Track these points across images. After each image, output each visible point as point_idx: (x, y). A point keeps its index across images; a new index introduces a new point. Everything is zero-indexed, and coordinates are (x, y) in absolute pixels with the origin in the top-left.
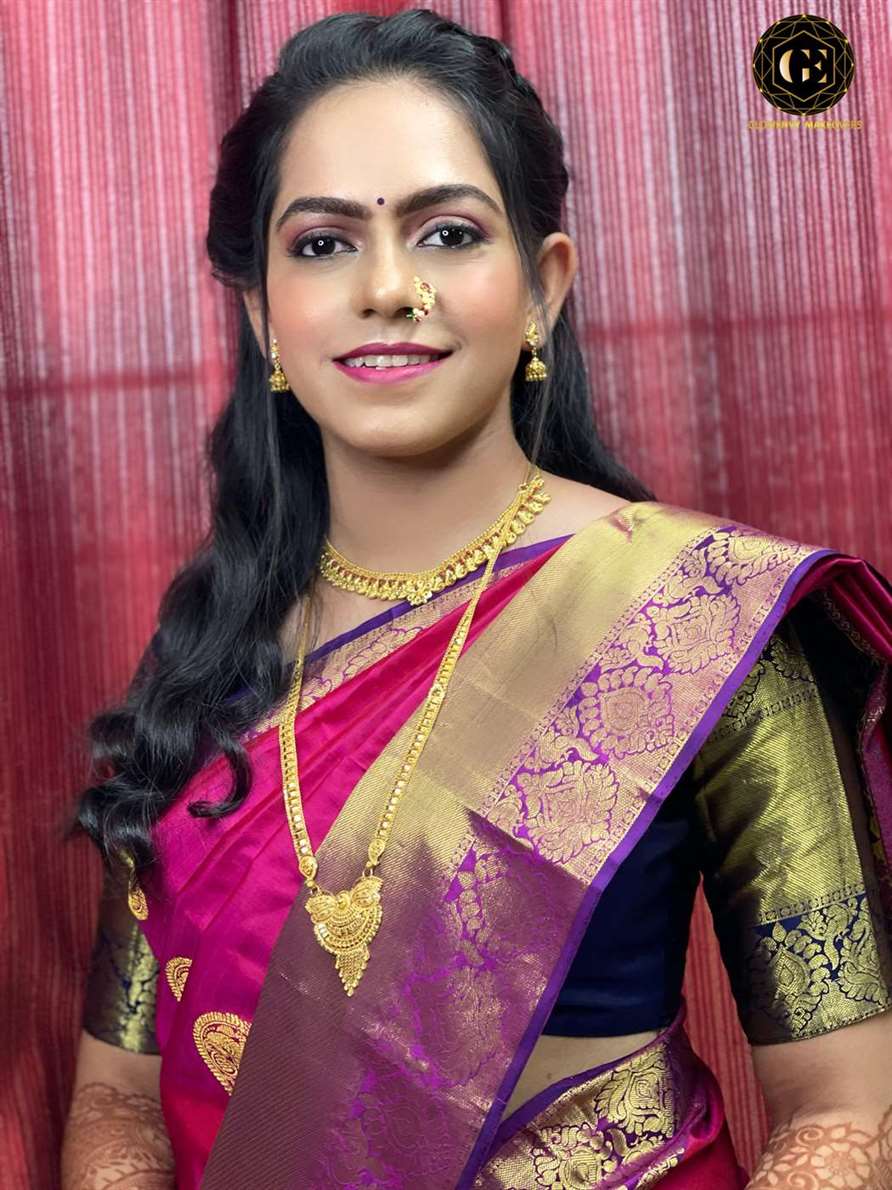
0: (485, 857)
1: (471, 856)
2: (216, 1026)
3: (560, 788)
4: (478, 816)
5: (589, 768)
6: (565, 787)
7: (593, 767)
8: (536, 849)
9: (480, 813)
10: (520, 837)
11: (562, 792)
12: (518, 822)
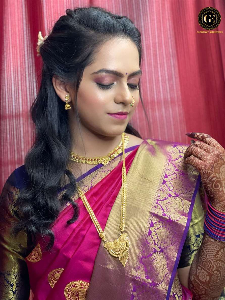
0: (156, 223)
1: (152, 223)
2: (75, 285)
3: (169, 203)
4: (152, 213)
5: (175, 198)
6: (170, 203)
7: (176, 198)
8: (170, 219)
9: (152, 212)
10: (164, 216)
11: (170, 204)
12: (162, 213)
